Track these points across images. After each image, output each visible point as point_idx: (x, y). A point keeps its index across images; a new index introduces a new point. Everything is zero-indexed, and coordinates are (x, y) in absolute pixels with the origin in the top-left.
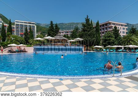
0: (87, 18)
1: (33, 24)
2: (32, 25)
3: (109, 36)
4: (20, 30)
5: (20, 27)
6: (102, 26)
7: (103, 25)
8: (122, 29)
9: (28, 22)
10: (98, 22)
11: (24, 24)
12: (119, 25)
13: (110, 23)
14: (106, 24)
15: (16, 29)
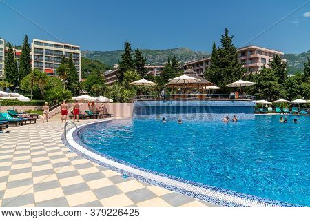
0: (226, 34)
1: (75, 48)
2: (72, 51)
3: (266, 77)
4: (44, 62)
5: (44, 55)
9: (63, 44)
11: (54, 48)
15: (35, 59)
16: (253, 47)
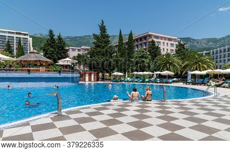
1: (25, 35)
2: (22, 36)
3: (141, 55)
6: (139, 40)
7: (141, 39)
8: (169, 45)
9: (15, 31)
10: (131, 32)
12: (162, 38)
13: (150, 36)
14: (145, 37)
16: (150, 33)
